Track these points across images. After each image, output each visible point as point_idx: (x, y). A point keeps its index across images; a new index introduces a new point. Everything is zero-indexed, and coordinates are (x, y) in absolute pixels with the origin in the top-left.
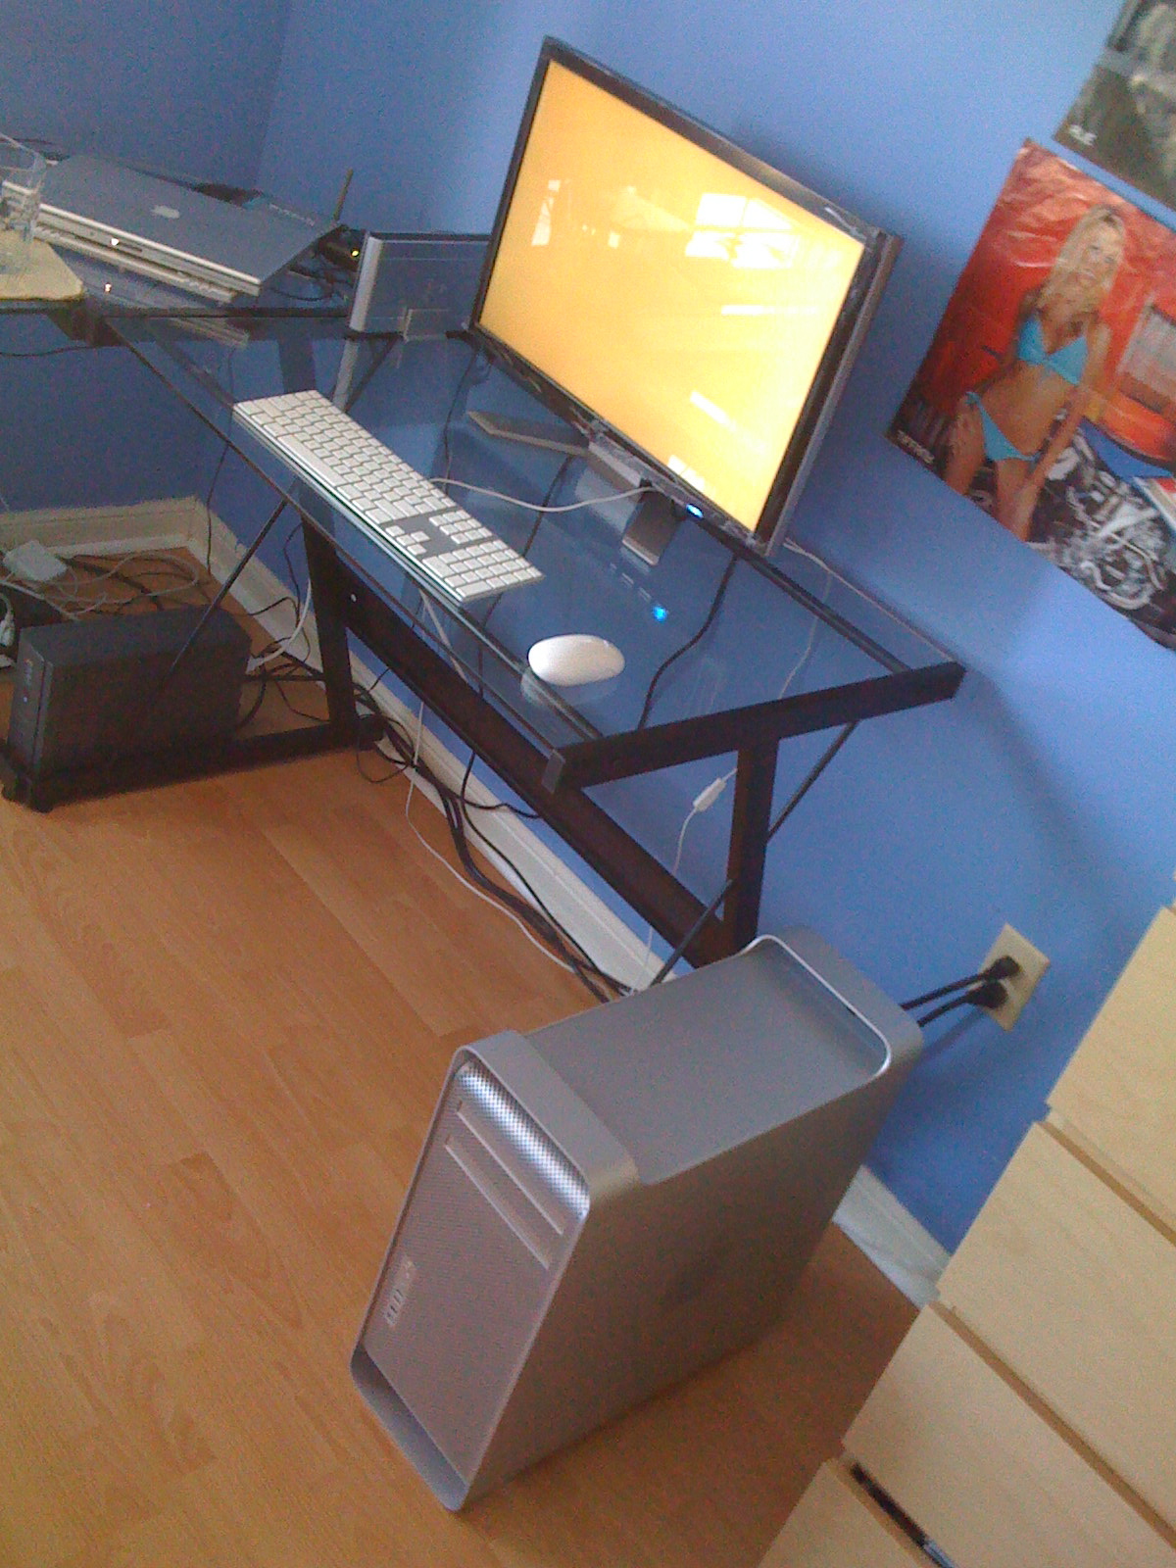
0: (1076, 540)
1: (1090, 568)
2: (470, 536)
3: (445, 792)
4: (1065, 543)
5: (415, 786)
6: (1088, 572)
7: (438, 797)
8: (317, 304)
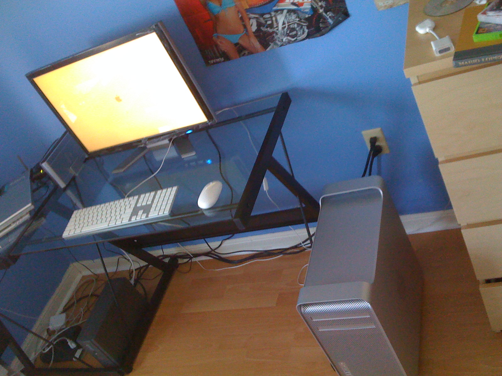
0: (276, 37)
1: (286, 39)
2: (151, 198)
3: (206, 254)
4: (274, 40)
5: (199, 261)
6: (287, 40)
7: (207, 257)
8: (49, 192)
